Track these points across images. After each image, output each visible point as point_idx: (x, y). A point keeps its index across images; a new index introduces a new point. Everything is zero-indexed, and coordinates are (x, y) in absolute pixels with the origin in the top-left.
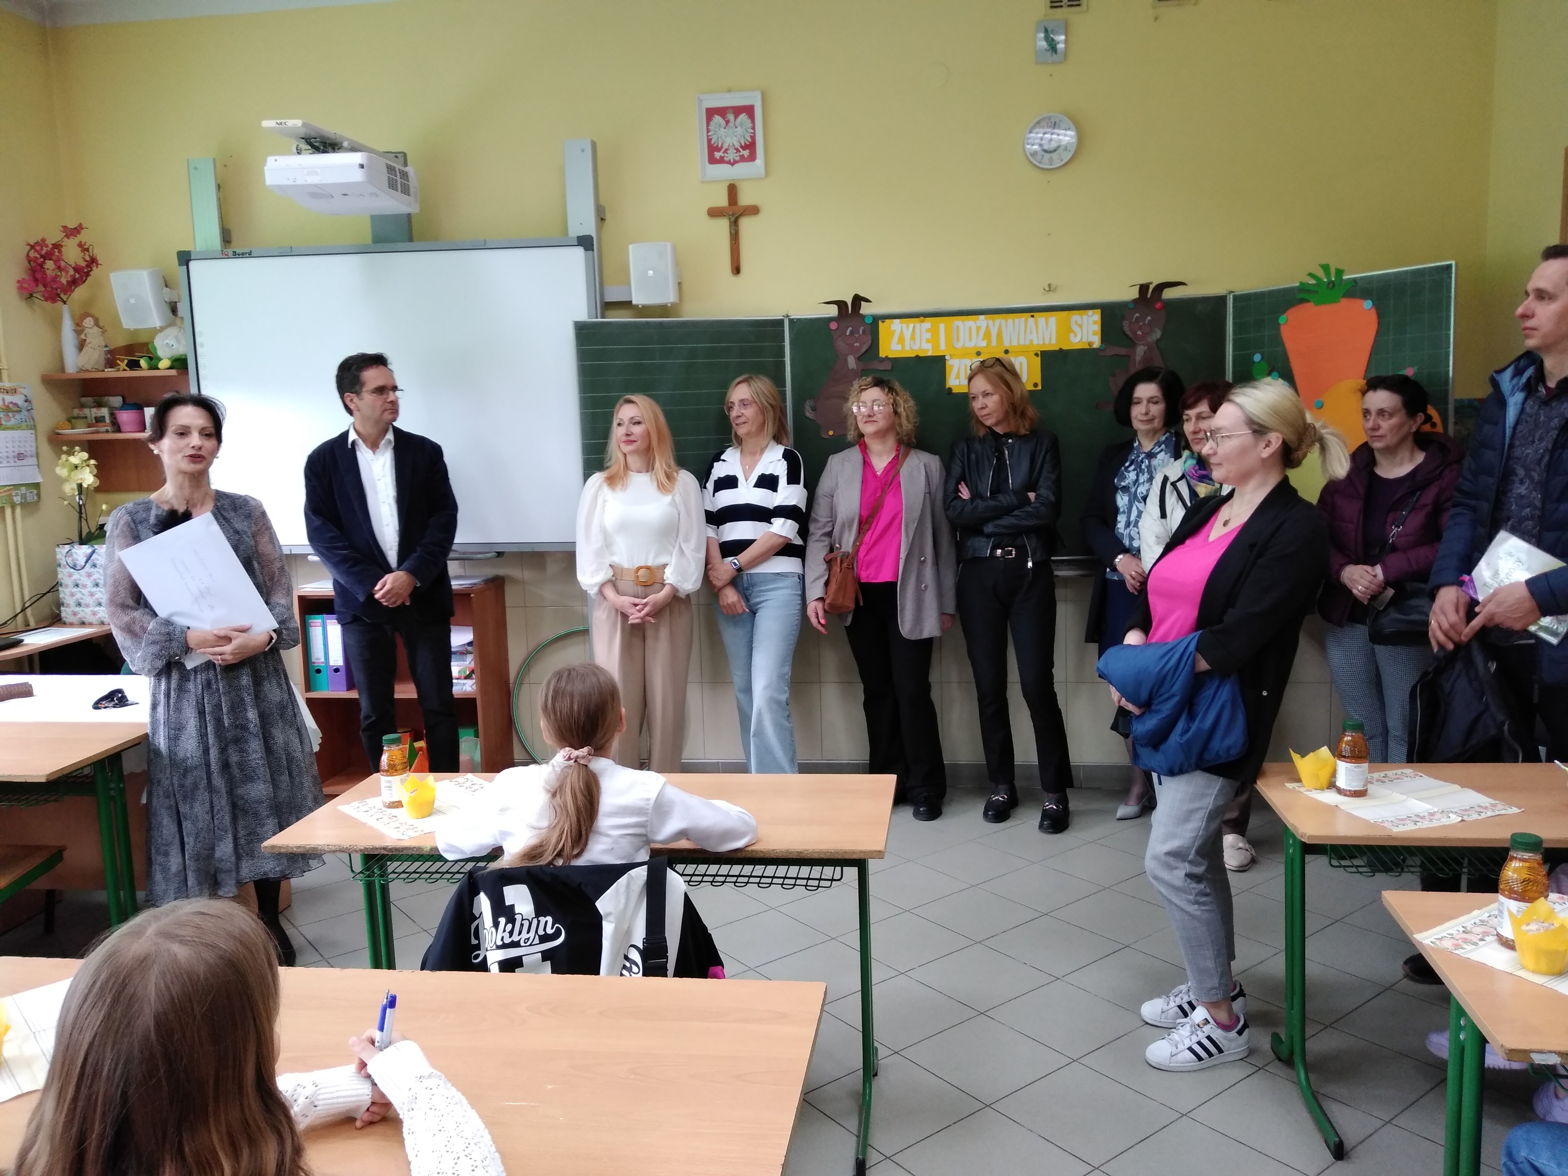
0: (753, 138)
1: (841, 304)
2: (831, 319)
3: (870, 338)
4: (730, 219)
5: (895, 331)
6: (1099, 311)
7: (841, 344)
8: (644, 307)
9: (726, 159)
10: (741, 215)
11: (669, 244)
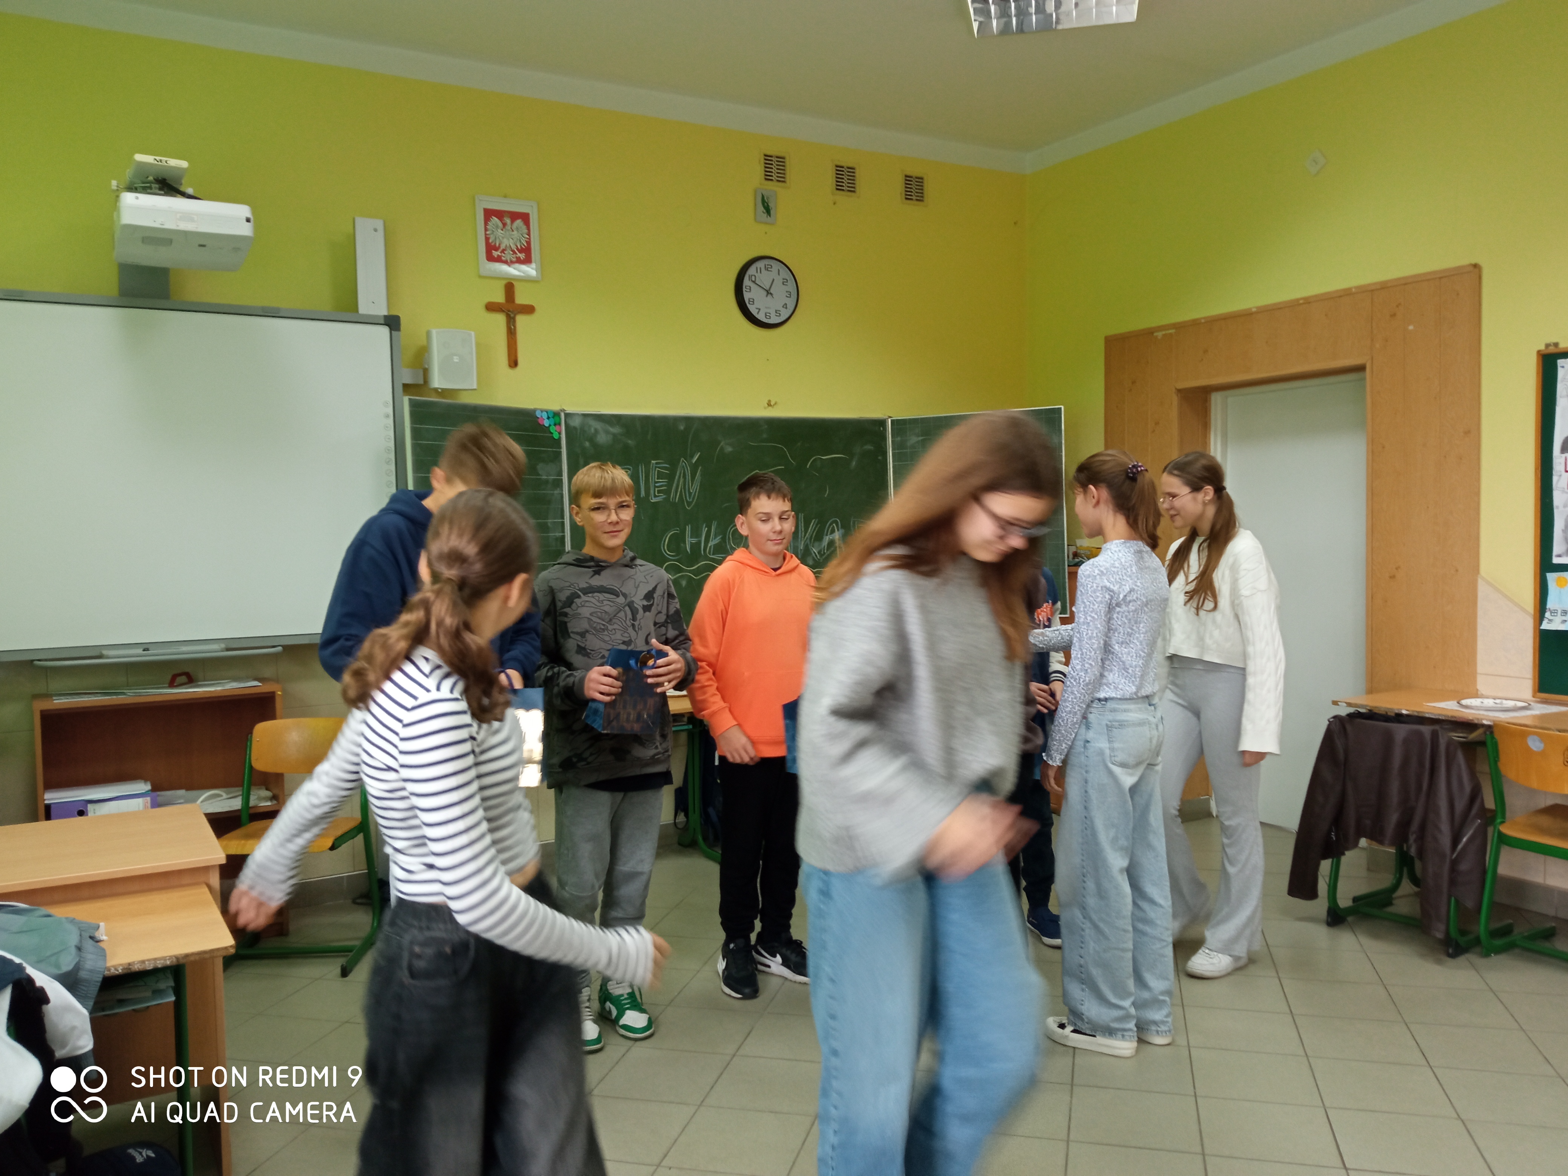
0: (529, 243)
4: (507, 315)
8: (446, 390)
9: (503, 258)
10: (516, 312)
11: (473, 333)
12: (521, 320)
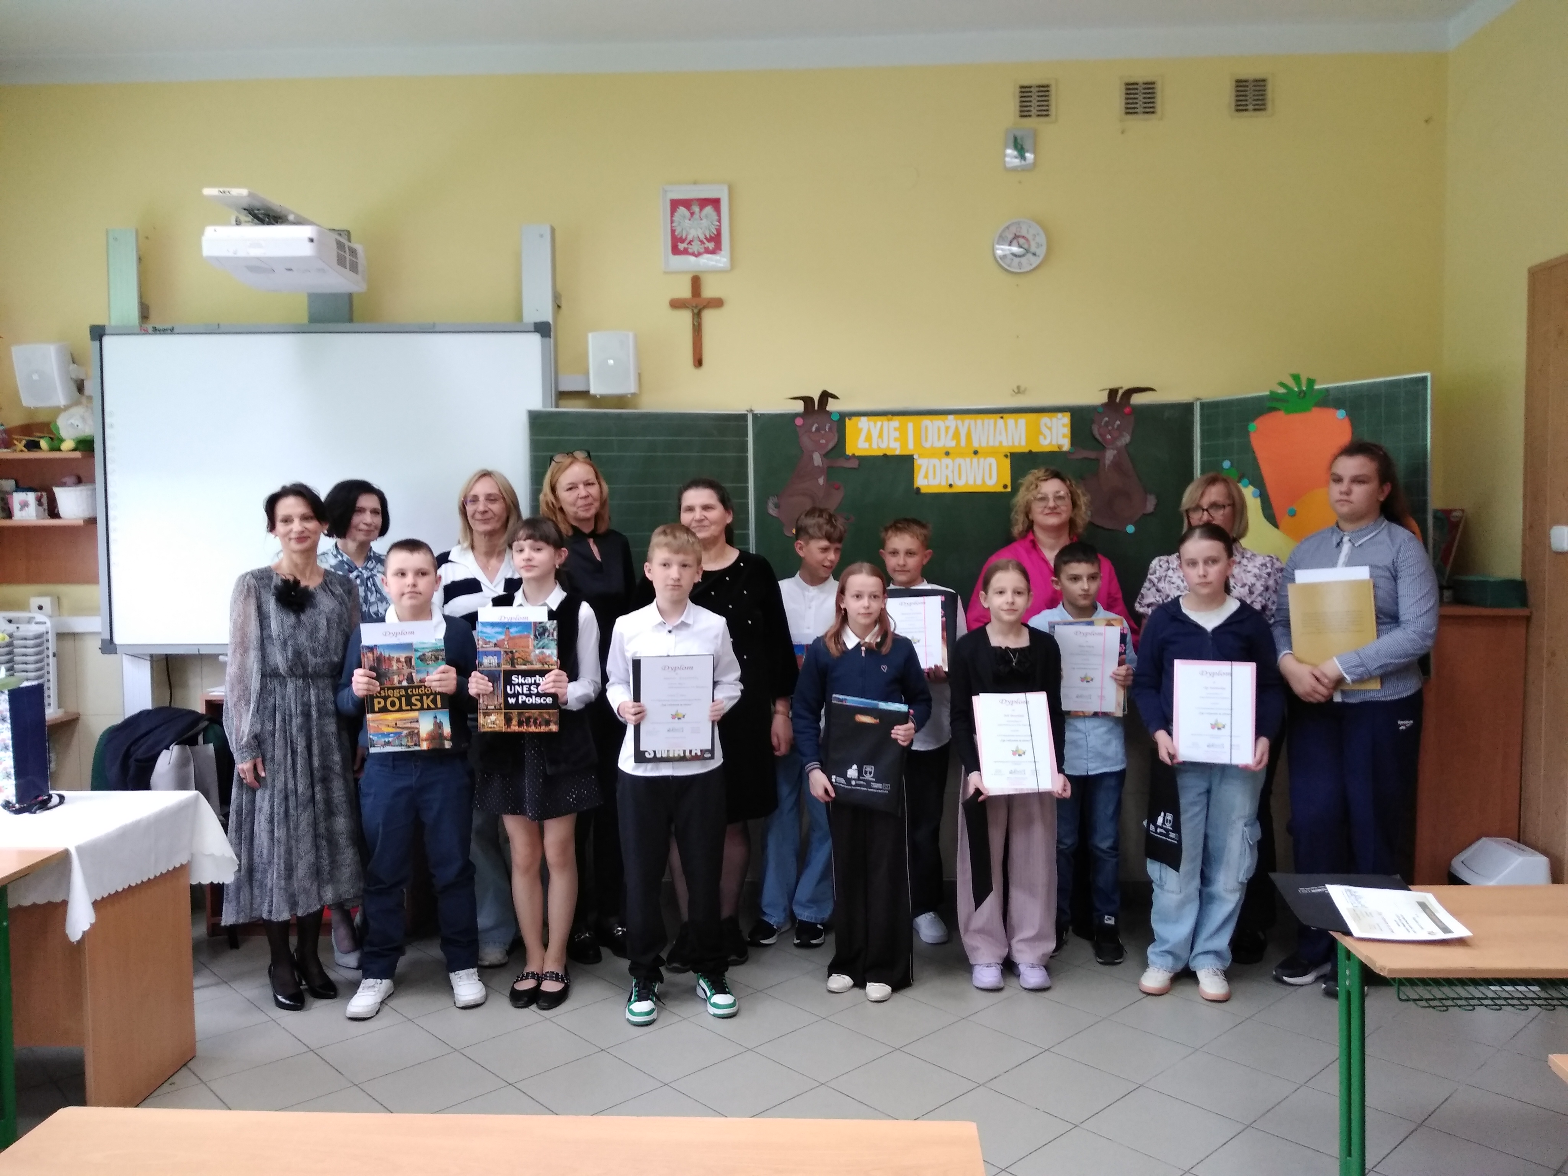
0: (719, 231)
1: (807, 400)
2: (797, 415)
3: (836, 435)
4: (693, 311)
5: (861, 429)
6: (1068, 415)
7: (806, 441)
8: (603, 397)
9: (690, 250)
10: (705, 307)
12: (709, 316)
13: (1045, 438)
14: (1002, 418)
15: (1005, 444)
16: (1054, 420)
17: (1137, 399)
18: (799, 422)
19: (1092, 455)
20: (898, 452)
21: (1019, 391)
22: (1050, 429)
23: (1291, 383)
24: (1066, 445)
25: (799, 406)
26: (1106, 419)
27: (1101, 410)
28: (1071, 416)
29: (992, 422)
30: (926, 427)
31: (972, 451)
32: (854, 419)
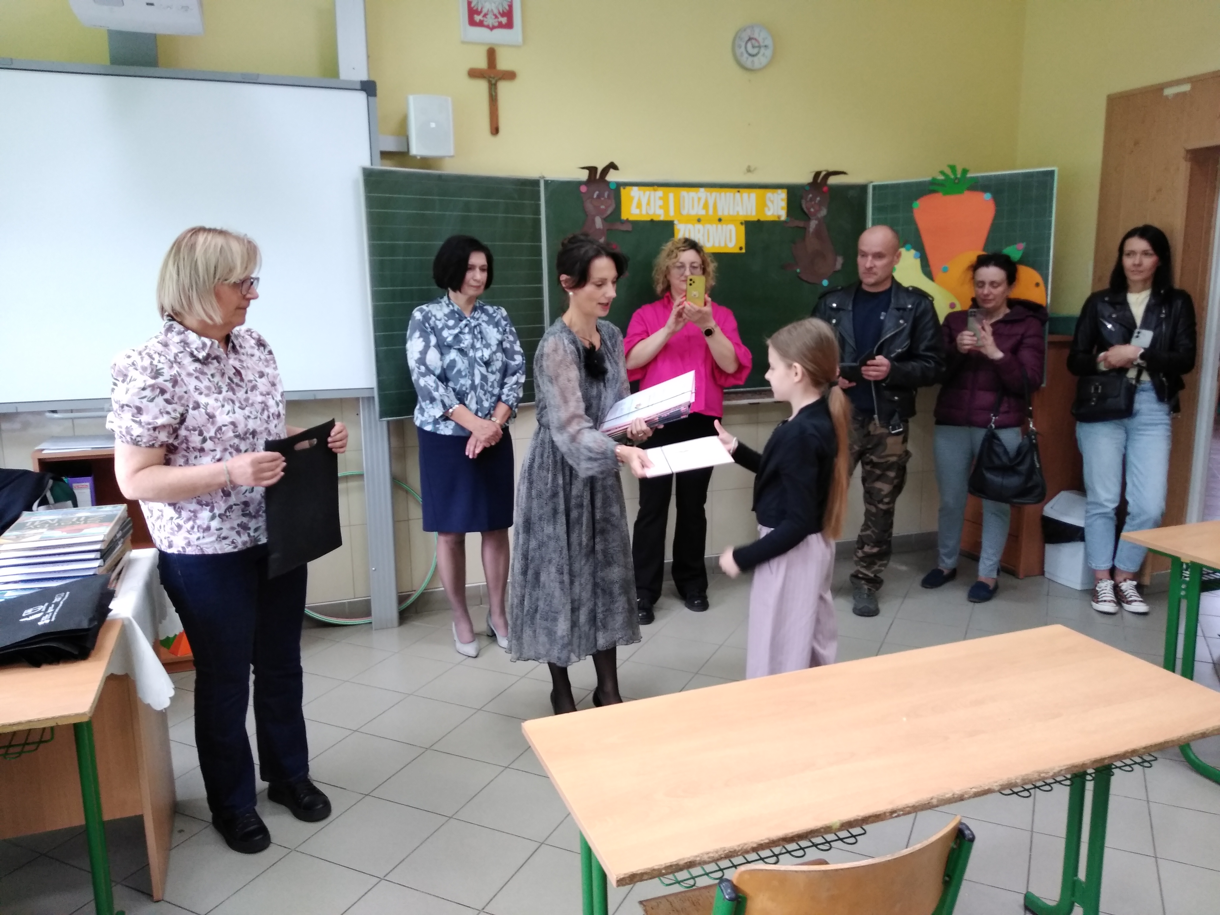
0: (511, 7)
1: (592, 170)
3: (613, 201)
4: (489, 82)
5: (634, 197)
6: (785, 191)
7: (589, 206)
8: (423, 159)
9: (485, 23)
10: (499, 79)
11: (450, 99)
12: (503, 87)
13: (769, 210)
14: (739, 192)
15: (741, 213)
16: (775, 195)
17: (833, 180)
18: (583, 189)
19: (801, 224)
20: (662, 218)
21: (749, 170)
22: (772, 202)
23: (948, 171)
24: (783, 214)
25: (584, 176)
26: (811, 195)
27: (807, 188)
28: (788, 193)
29: (732, 194)
30: (684, 197)
31: (717, 218)
32: (628, 188)
